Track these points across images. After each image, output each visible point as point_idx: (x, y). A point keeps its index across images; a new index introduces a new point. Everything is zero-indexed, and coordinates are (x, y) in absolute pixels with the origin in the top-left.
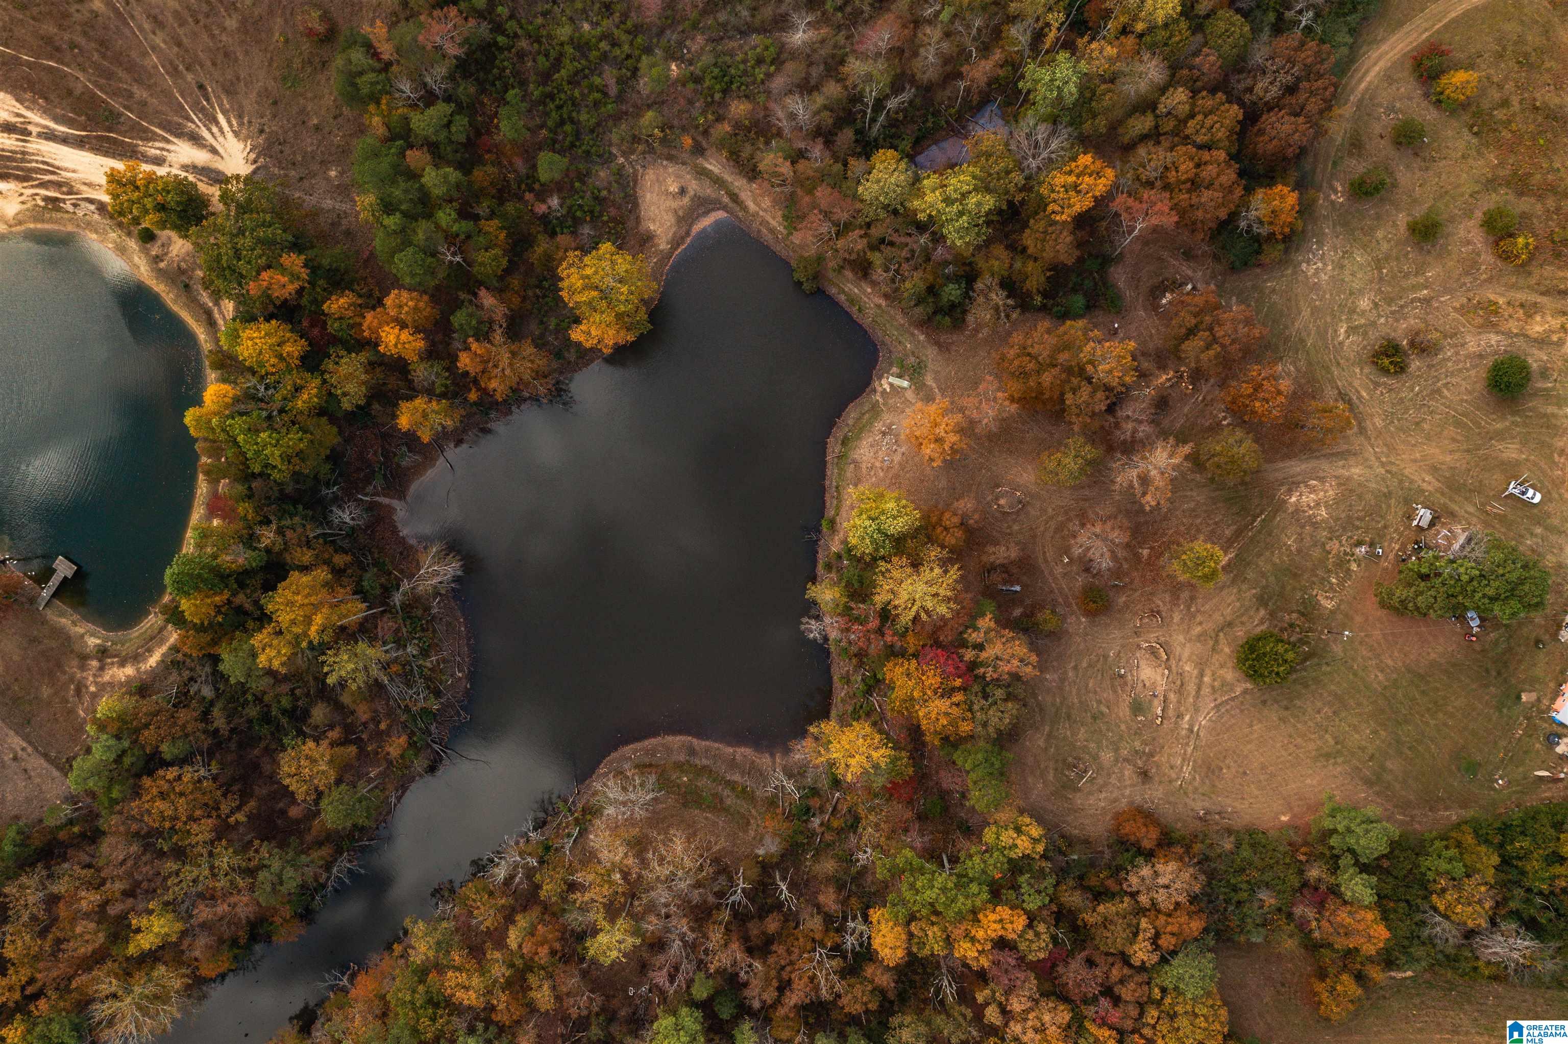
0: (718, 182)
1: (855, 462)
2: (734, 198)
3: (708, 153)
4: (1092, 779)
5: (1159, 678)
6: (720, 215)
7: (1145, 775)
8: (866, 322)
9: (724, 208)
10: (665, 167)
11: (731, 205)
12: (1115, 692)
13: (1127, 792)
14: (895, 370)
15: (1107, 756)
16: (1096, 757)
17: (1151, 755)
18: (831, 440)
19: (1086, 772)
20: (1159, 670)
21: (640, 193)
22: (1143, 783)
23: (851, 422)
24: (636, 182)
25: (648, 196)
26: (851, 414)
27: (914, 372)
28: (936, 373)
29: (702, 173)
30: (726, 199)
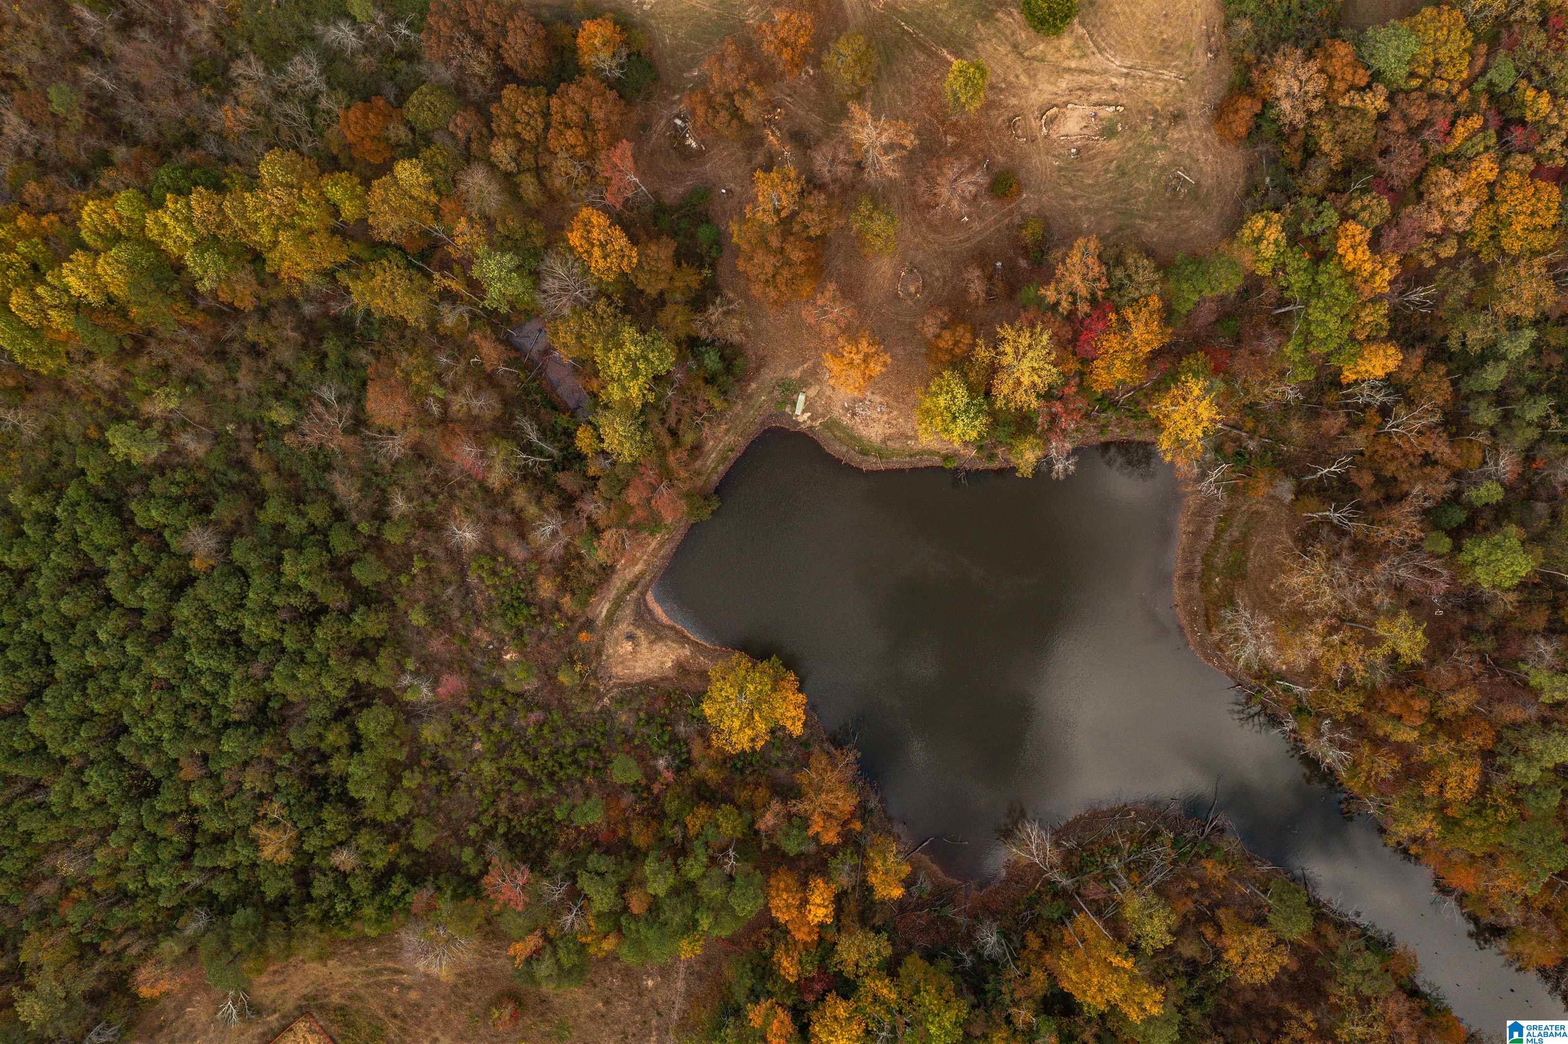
0: (618, 603)
1: (884, 441)
2: (632, 585)
3: (590, 615)
4: (1187, 171)
5: (1076, 113)
6: (650, 597)
7: (1177, 118)
8: (743, 443)
9: (643, 594)
10: (609, 657)
11: (639, 588)
12: (1094, 156)
13: (1196, 133)
14: (788, 410)
15: (1162, 157)
16: (1163, 168)
17: (1155, 113)
18: (864, 467)
19: (1179, 177)
20: (1068, 113)
21: (636, 680)
22: (1185, 118)
23: (844, 449)
24: (625, 685)
25: (638, 671)
26: (837, 449)
27: (789, 390)
28: (787, 368)
29: (611, 620)
30: (635, 594)
